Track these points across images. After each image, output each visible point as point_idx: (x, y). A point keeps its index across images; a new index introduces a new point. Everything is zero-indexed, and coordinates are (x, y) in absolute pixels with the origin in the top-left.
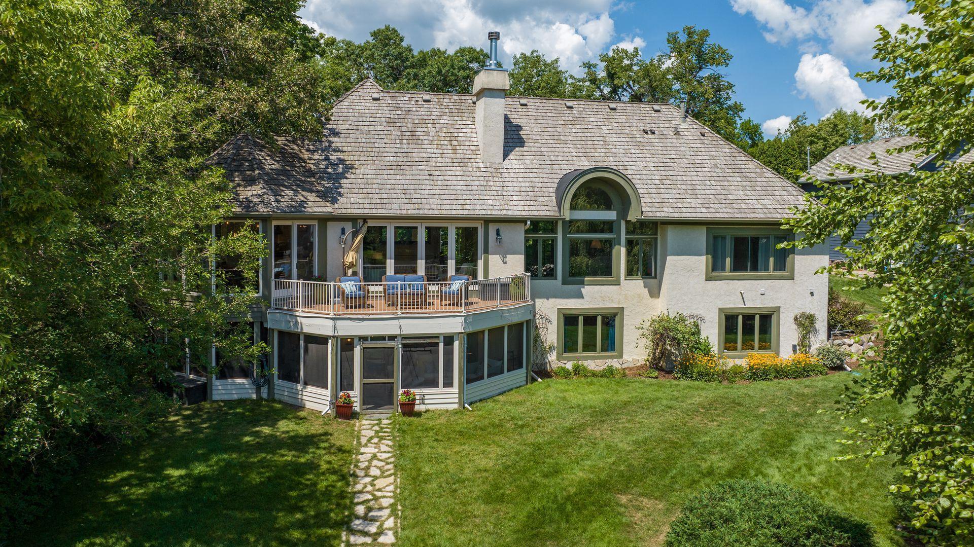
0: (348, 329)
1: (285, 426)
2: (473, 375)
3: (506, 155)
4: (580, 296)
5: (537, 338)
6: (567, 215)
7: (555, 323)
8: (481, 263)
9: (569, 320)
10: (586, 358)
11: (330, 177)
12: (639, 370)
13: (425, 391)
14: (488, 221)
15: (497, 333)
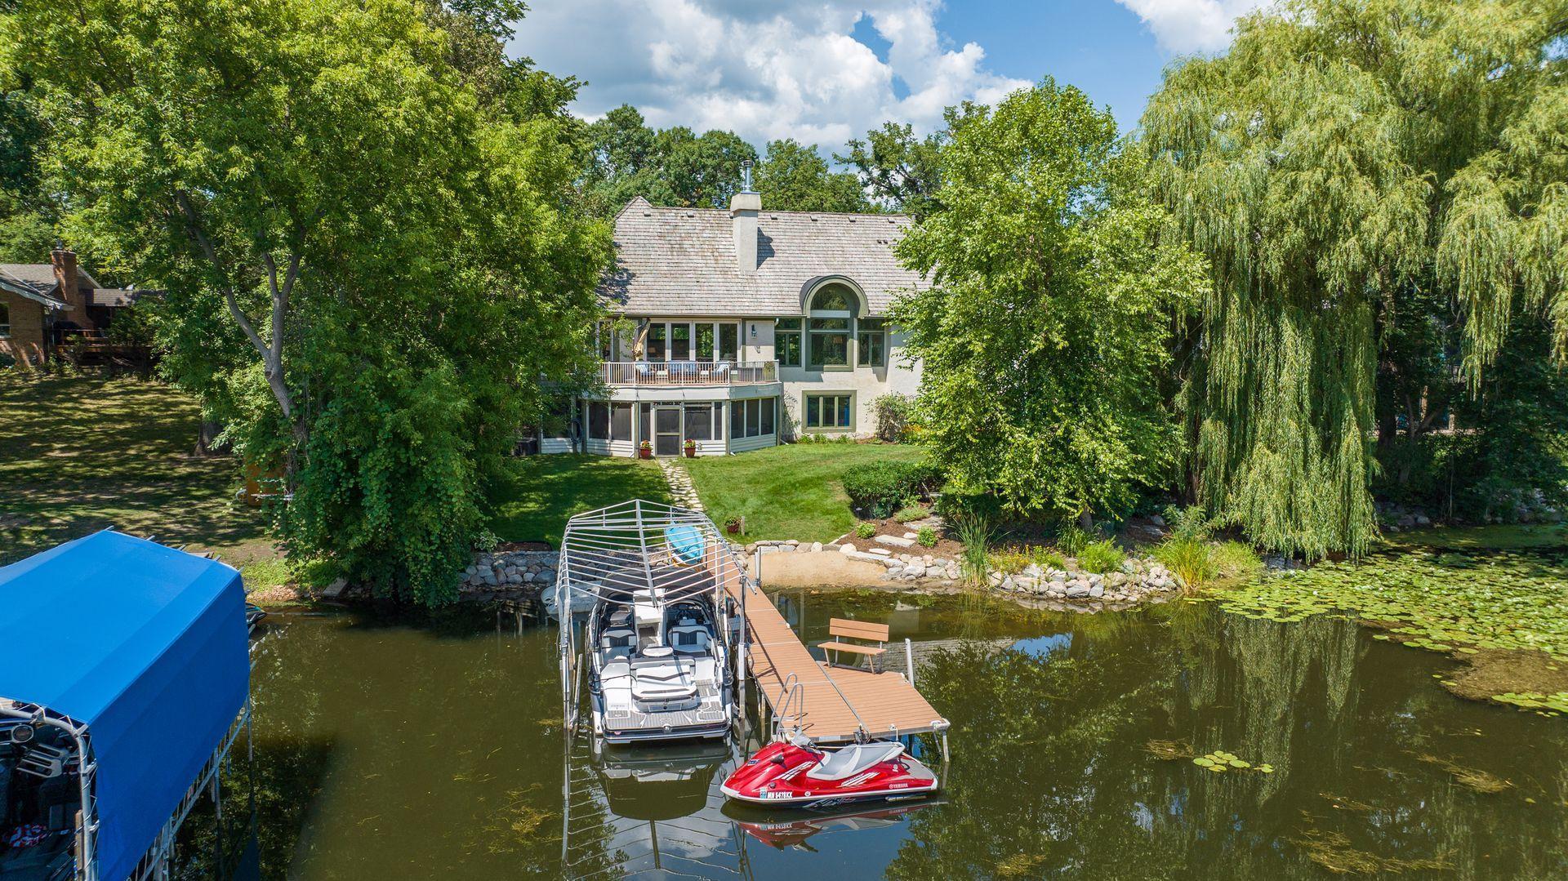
0: (646, 396)
1: (603, 462)
2: (736, 432)
3: (759, 265)
4: (821, 380)
5: (785, 414)
6: (808, 314)
7: (800, 402)
8: (739, 353)
9: (812, 401)
10: (826, 431)
11: (618, 284)
12: (867, 441)
13: (703, 442)
14: (745, 319)
15: (752, 403)
